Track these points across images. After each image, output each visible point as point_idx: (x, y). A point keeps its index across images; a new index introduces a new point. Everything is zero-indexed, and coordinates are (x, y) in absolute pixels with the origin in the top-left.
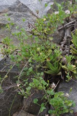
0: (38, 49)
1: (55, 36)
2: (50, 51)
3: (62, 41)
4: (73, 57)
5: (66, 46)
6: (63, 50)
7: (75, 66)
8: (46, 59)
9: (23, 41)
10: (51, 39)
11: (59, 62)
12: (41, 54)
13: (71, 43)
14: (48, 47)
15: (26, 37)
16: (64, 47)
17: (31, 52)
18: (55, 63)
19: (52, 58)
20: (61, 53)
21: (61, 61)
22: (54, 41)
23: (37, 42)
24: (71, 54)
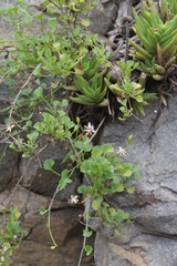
0: (57, 46)
1: (95, 17)
2: (84, 50)
3: (111, 28)
5: (121, 41)
6: (114, 49)
7: (139, 86)
8: (73, 70)
9: (21, 28)
11: (104, 76)
12: (61, 56)
13: (132, 34)
14: (78, 43)
15: (28, 19)
16: (116, 42)
17: (40, 53)
18: (94, 79)
19: (87, 66)
20: (108, 54)
21: (109, 75)
22: (92, 29)
23: (53, 30)
24: (131, 58)
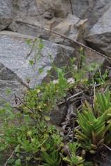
4: (80, 145)
10: (48, 119)
